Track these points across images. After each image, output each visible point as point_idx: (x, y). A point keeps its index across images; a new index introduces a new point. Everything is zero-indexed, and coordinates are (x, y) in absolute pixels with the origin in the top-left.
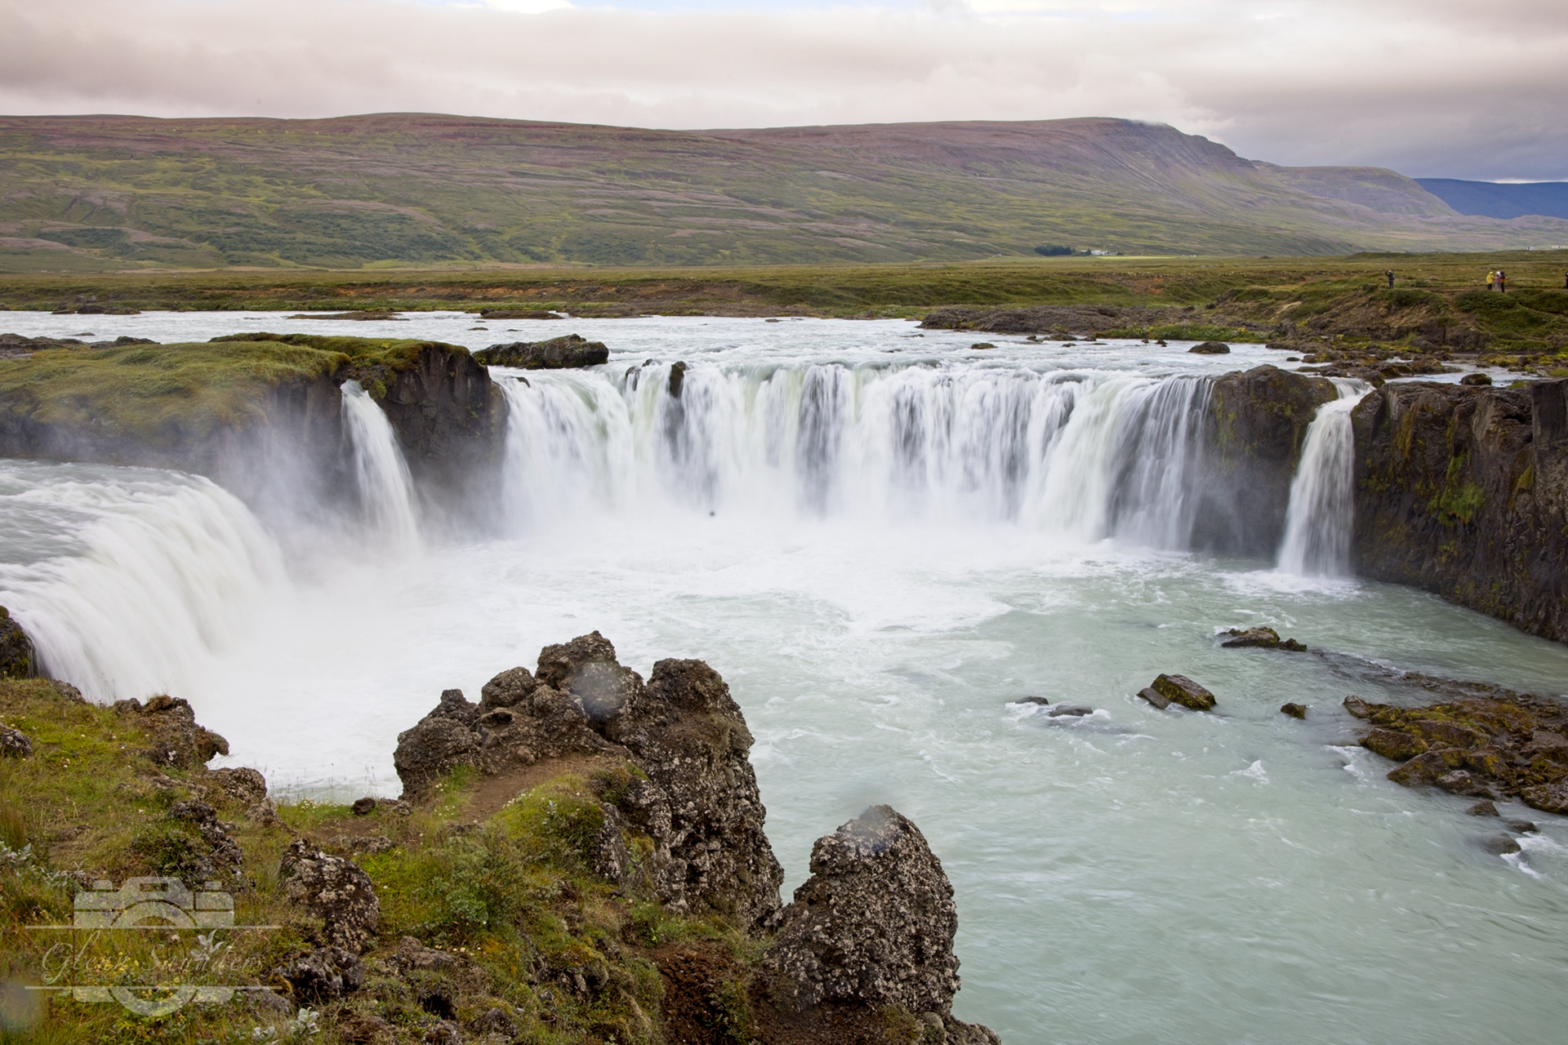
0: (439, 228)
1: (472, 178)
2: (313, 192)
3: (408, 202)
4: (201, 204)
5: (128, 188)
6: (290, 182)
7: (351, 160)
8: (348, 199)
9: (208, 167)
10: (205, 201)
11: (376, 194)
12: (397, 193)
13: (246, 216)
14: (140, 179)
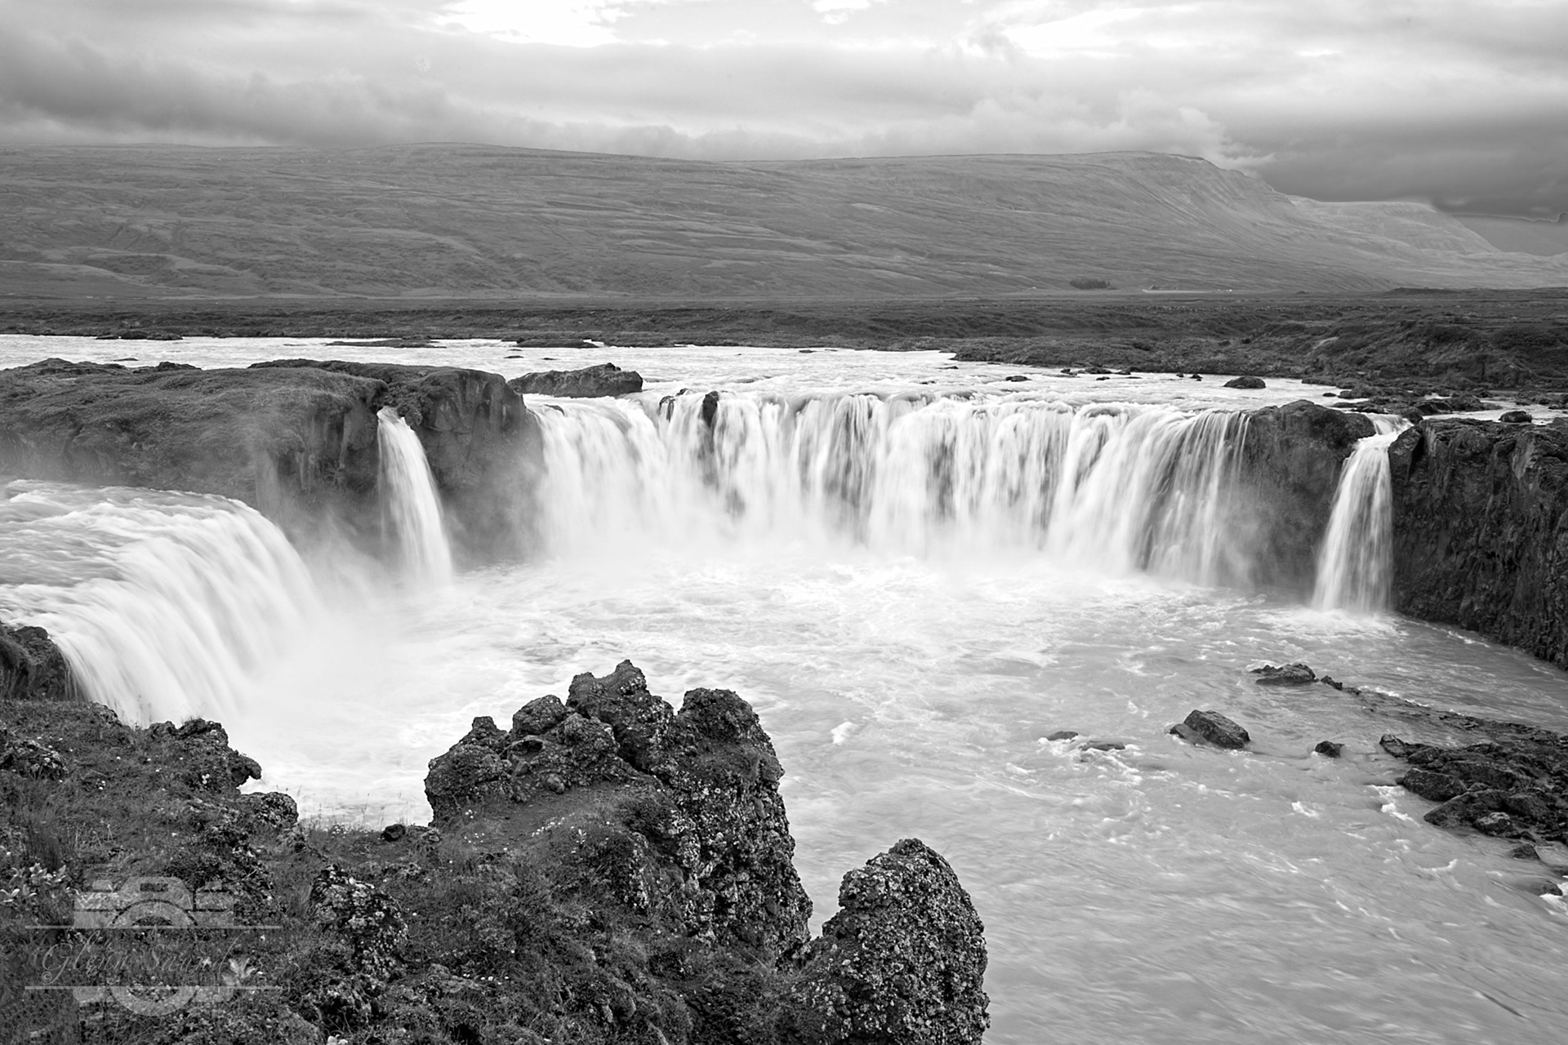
0: (477, 257)
1: (510, 208)
2: (354, 221)
3: (446, 231)
4: (244, 232)
5: (173, 217)
6: (331, 211)
7: (392, 190)
8: (388, 228)
9: (251, 195)
10: (248, 230)
11: (416, 223)
12: (436, 223)
13: (288, 244)
14: (186, 208)
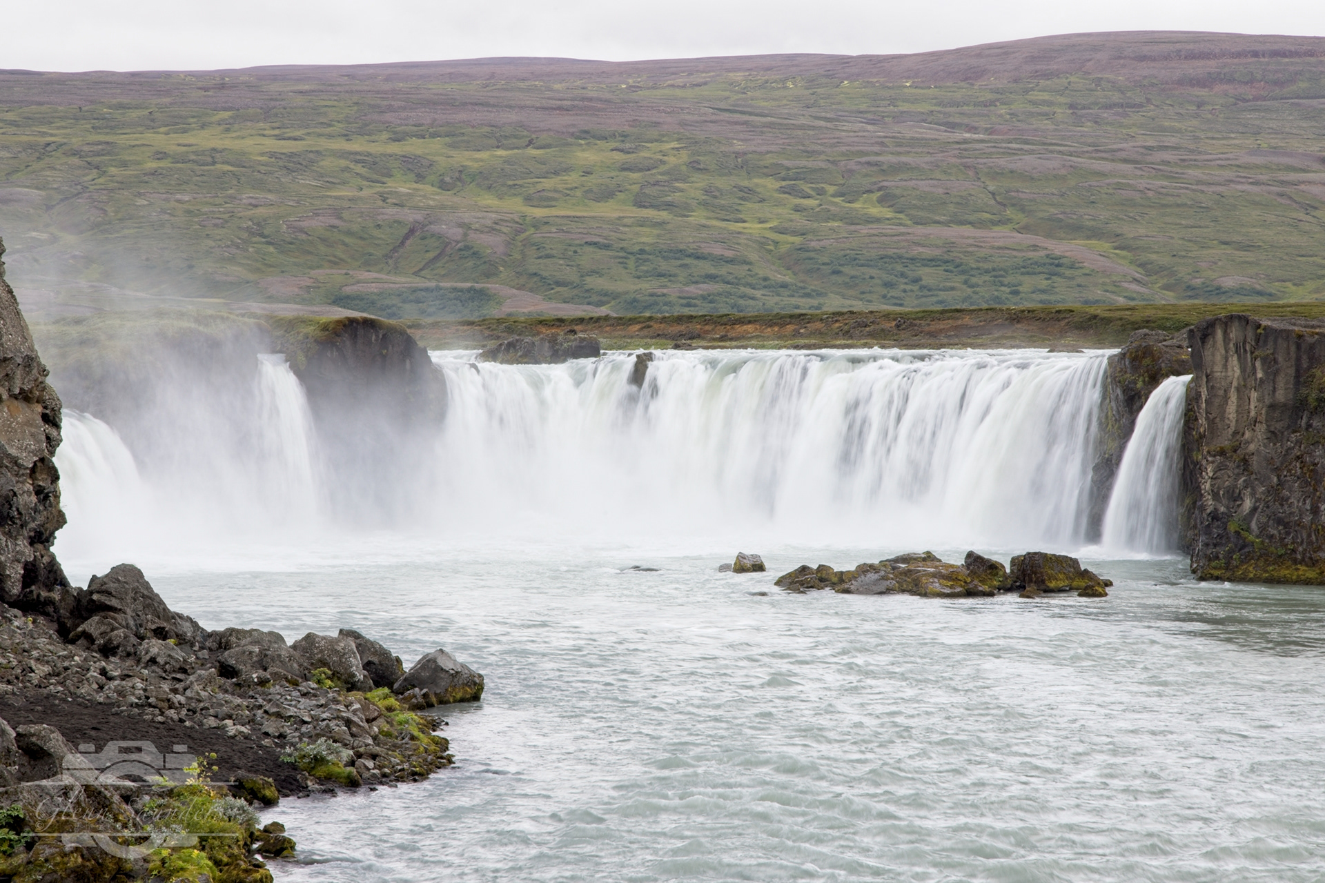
0: (1134, 287)
1: (1228, 174)
3: (1076, 229)
4: (647, 237)
5: (514, 206)
6: (831, 189)
7: (965, 141)
8: (946, 224)
9: (672, 160)
10: (656, 232)
11: (1009, 212)
12: (1053, 210)
13: (730, 261)
14: (539, 187)
